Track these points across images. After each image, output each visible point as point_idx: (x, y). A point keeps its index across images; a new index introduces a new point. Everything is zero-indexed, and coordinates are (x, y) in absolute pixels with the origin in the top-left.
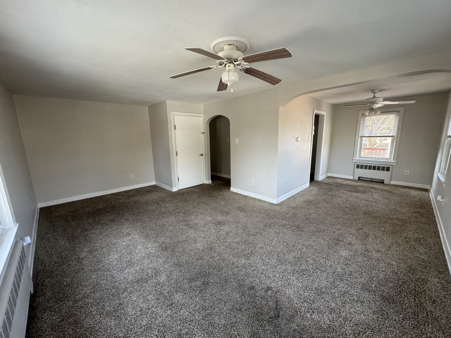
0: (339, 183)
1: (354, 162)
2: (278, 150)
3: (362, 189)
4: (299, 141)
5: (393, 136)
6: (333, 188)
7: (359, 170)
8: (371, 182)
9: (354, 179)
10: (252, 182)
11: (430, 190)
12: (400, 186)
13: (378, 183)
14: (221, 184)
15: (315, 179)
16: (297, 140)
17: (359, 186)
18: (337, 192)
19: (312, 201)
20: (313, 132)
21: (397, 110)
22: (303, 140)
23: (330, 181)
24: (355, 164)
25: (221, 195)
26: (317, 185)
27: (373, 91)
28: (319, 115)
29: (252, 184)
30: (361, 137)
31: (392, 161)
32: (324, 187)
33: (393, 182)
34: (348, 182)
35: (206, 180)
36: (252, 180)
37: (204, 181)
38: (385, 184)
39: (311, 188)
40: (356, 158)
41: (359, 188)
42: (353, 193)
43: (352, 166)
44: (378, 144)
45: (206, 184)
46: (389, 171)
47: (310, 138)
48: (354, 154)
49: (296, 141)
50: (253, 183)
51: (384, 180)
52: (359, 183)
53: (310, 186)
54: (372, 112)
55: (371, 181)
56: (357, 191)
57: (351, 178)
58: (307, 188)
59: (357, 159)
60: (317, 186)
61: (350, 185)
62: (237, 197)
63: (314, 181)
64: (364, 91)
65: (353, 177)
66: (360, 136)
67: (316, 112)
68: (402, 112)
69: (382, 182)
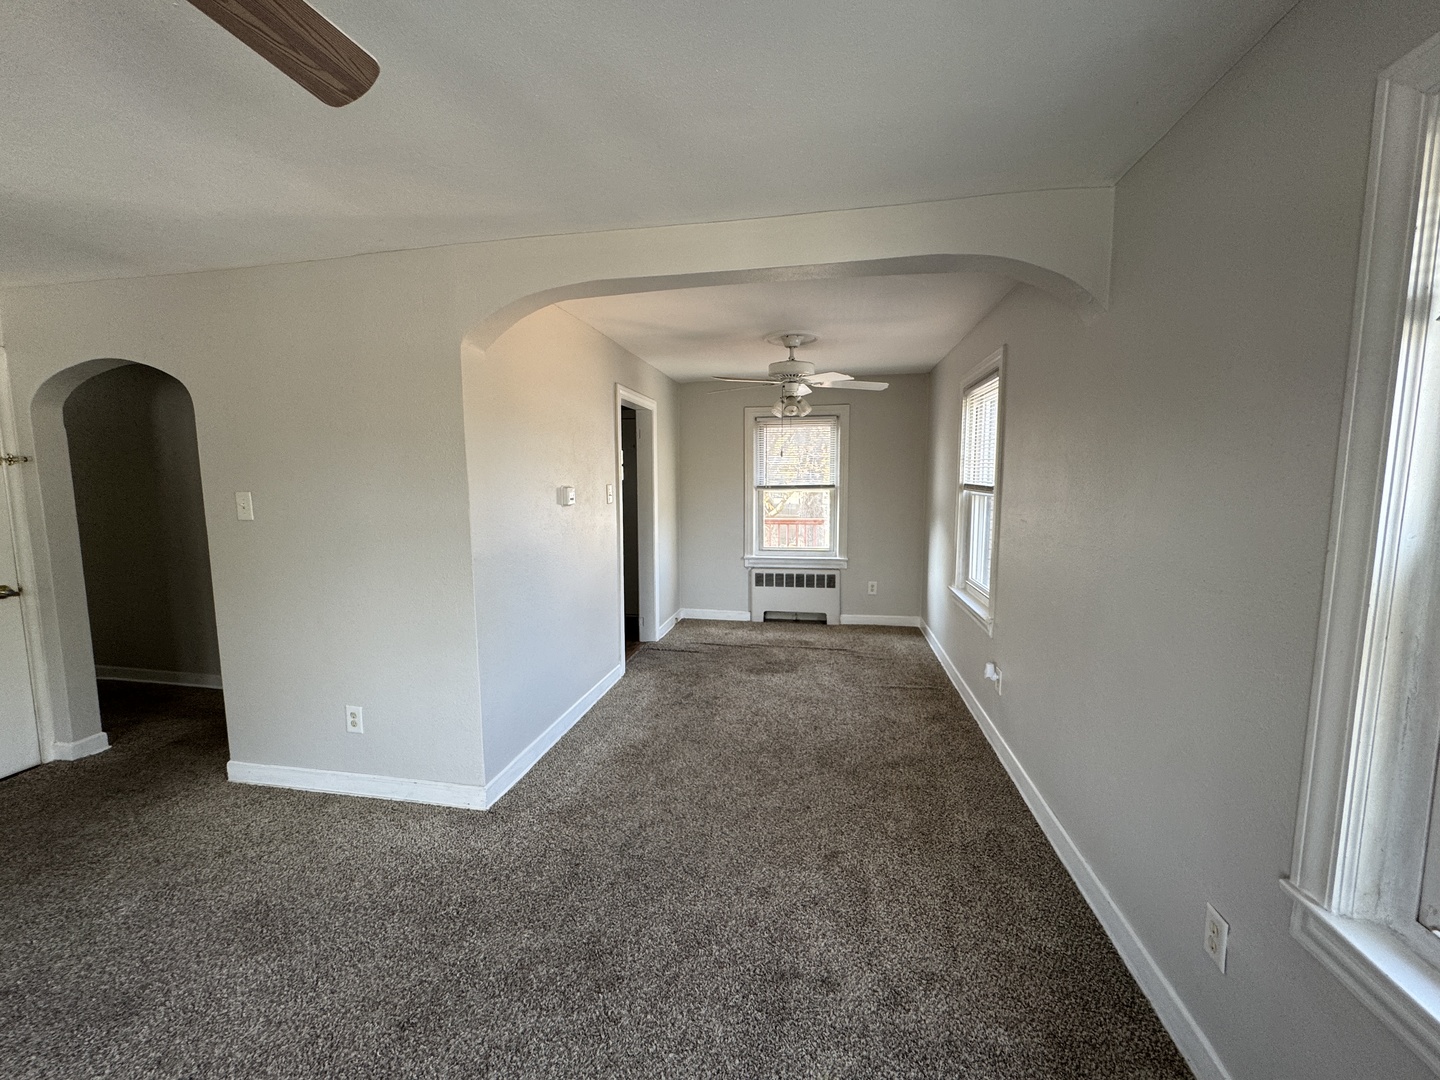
0: (717, 641)
1: (747, 568)
2: (474, 550)
3: (781, 655)
4: (571, 502)
5: (833, 486)
6: (702, 664)
7: (765, 589)
8: (797, 625)
9: (754, 620)
10: (350, 719)
11: (925, 629)
12: (864, 627)
13: (815, 627)
14: (178, 743)
15: (641, 640)
16: (562, 497)
17: (772, 644)
18: (719, 683)
19: (644, 746)
20: (621, 469)
21: (833, 413)
22: (587, 500)
23: (688, 638)
24: (750, 571)
25: (144, 831)
26: (653, 662)
27: (786, 340)
28: (635, 411)
29: (351, 729)
30: (758, 487)
31: (838, 558)
32: (673, 667)
33: (847, 619)
34: (740, 633)
35: (59, 738)
36: (350, 709)
37: (40, 751)
38: (832, 627)
39: (634, 683)
40: (752, 553)
41: (775, 651)
42: (765, 678)
43: (743, 581)
44: (778, 508)
45: (57, 764)
46: (834, 587)
47: (612, 489)
48: (745, 543)
49: (558, 503)
50: (360, 720)
51: (825, 615)
52: (771, 634)
53: (627, 670)
54: (789, 408)
55: (797, 621)
56: (773, 667)
57: (745, 617)
58: (620, 682)
59: (754, 556)
60: (652, 668)
61: (749, 647)
62: (261, 821)
63: (641, 648)
64: (763, 338)
65: (749, 614)
66: (756, 484)
67: (625, 394)
68: (845, 419)
69: (820, 621)
